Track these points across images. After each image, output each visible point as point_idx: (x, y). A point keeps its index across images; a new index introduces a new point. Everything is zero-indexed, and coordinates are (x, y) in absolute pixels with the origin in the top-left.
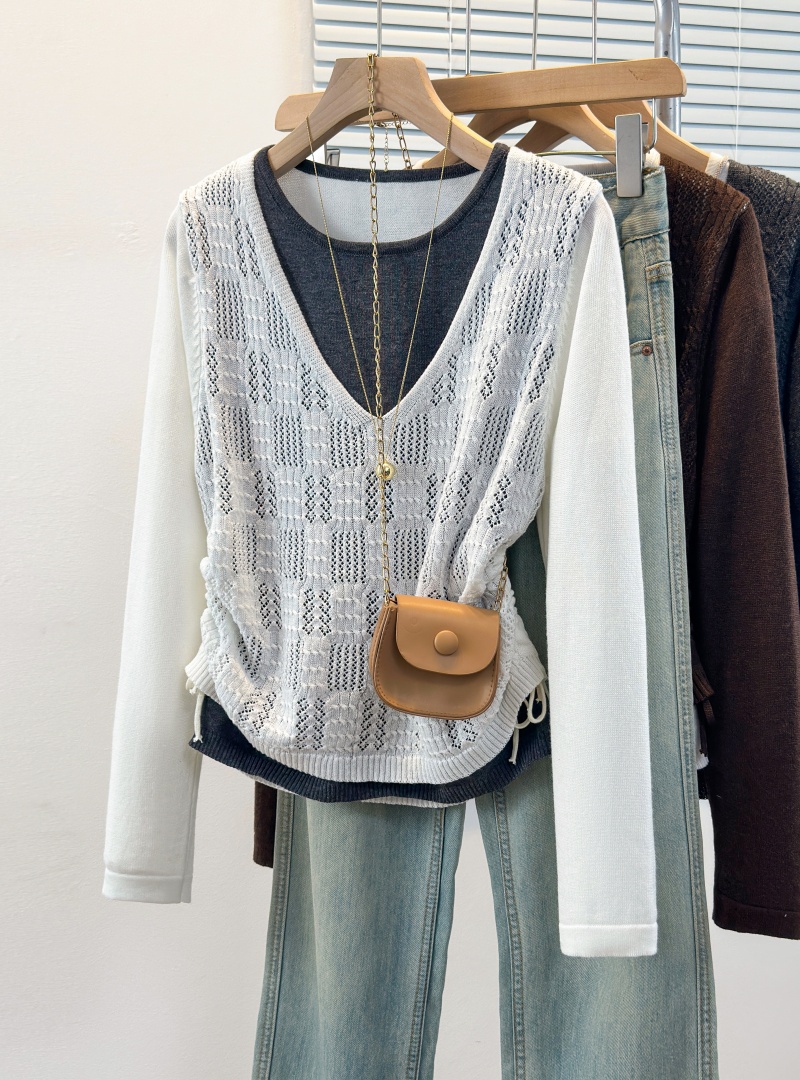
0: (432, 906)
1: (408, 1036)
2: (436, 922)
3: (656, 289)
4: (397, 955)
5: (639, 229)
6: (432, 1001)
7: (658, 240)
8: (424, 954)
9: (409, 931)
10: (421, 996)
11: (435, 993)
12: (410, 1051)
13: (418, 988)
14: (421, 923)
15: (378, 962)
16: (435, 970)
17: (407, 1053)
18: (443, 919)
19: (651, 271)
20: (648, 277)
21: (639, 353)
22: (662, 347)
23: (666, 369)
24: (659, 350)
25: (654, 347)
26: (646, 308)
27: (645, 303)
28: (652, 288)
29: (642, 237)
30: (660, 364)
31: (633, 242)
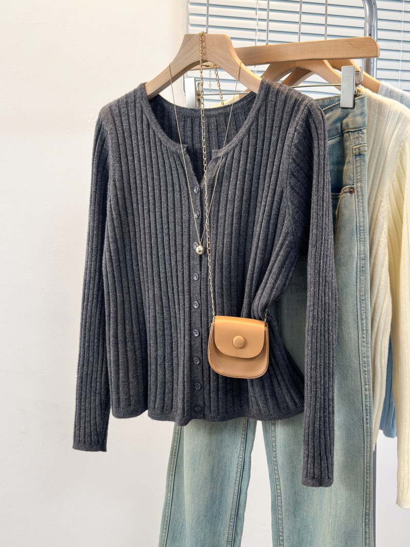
0: (240, 468)
1: (227, 531)
2: (242, 476)
3: (358, 159)
4: (222, 490)
5: (351, 126)
6: (239, 515)
7: (360, 132)
8: (235, 491)
9: (229, 479)
10: (233, 513)
11: (240, 512)
12: (228, 539)
13: (232, 508)
14: (235, 475)
15: (212, 493)
16: (241, 500)
17: (226, 540)
18: (245, 475)
19: (356, 149)
20: (354, 152)
21: (347, 192)
22: (359, 190)
23: (361, 201)
24: (357, 191)
25: (355, 189)
26: (352, 169)
27: (352, 166)
28: (356, 158)
29: (352, 130)
30: (358, 198)
31: (348, 132)
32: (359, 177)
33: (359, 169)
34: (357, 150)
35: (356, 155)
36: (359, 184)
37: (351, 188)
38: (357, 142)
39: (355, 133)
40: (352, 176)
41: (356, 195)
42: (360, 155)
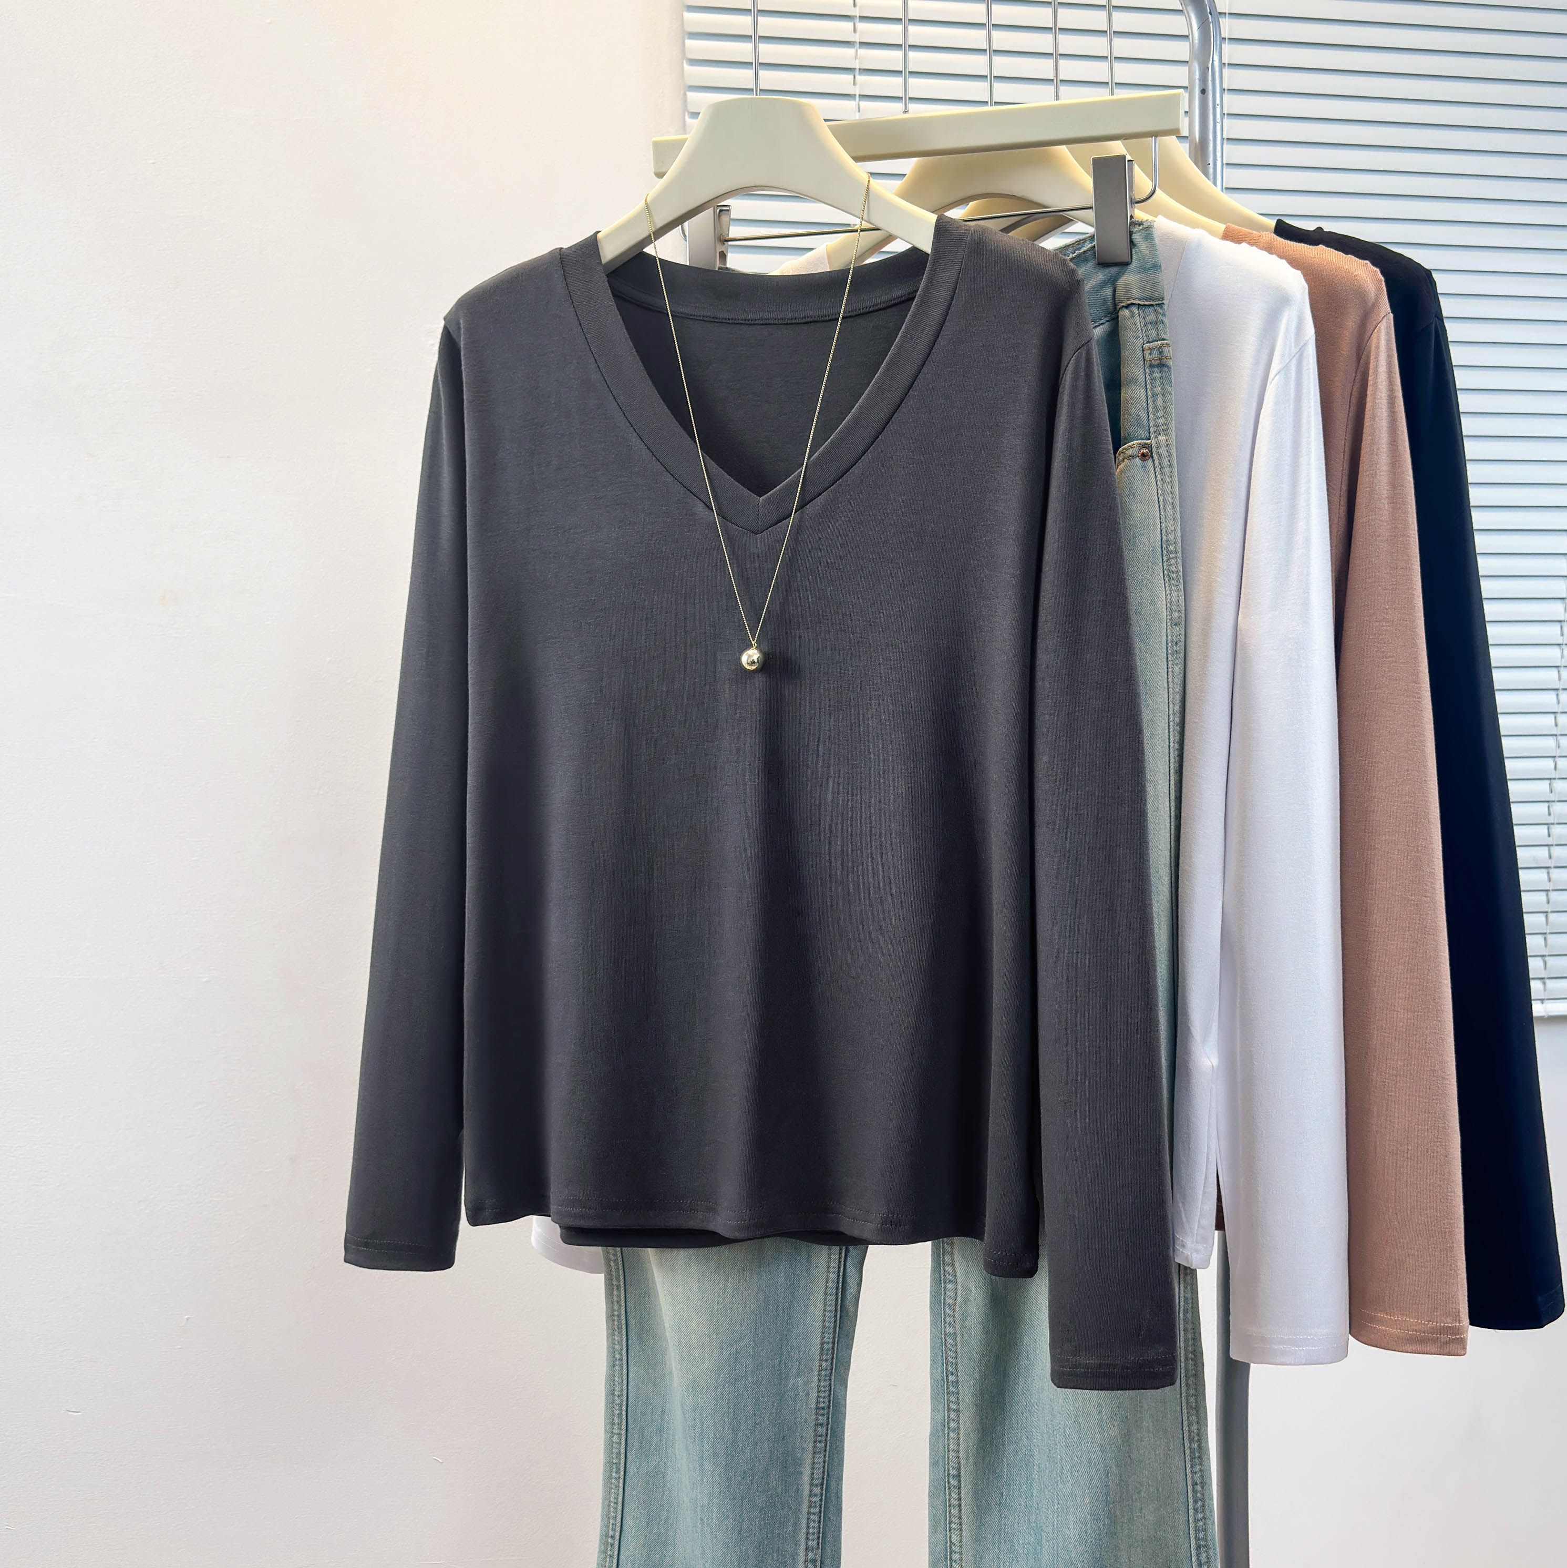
3: (1157, 374)
19: (1150, 349)
20: (1148, 357)
21: (1133, 457)
22: (1163, 451)
23: (1168, 480)
24: (1159, 455)
25: (1154, 450)
26: (1144, 398)
27: (1143, 391)
28: (1151, 373)
29: (1140, 303)
30: (1161, 473)
31: (1127, 307)
32: (1161, 421)
33: (1160, 402)
34: (1155, 353)
35: (1151, 366)
36: (1162, 438)
37: (1144, 446)
38: (1153, 334)
39: (1147, 310)
40: (1143, 415)
41: (1157, 462)
42: (1162, 365)
